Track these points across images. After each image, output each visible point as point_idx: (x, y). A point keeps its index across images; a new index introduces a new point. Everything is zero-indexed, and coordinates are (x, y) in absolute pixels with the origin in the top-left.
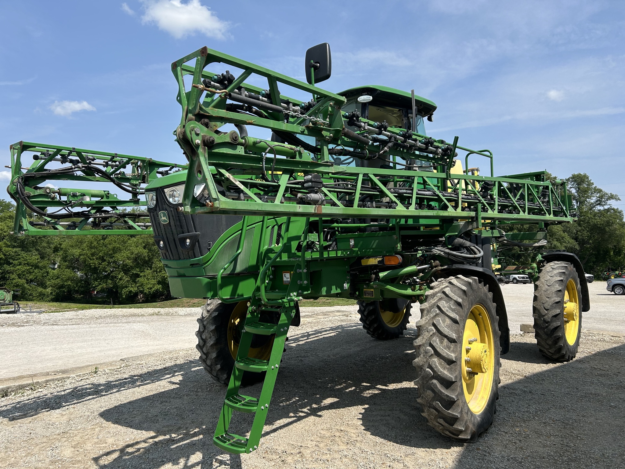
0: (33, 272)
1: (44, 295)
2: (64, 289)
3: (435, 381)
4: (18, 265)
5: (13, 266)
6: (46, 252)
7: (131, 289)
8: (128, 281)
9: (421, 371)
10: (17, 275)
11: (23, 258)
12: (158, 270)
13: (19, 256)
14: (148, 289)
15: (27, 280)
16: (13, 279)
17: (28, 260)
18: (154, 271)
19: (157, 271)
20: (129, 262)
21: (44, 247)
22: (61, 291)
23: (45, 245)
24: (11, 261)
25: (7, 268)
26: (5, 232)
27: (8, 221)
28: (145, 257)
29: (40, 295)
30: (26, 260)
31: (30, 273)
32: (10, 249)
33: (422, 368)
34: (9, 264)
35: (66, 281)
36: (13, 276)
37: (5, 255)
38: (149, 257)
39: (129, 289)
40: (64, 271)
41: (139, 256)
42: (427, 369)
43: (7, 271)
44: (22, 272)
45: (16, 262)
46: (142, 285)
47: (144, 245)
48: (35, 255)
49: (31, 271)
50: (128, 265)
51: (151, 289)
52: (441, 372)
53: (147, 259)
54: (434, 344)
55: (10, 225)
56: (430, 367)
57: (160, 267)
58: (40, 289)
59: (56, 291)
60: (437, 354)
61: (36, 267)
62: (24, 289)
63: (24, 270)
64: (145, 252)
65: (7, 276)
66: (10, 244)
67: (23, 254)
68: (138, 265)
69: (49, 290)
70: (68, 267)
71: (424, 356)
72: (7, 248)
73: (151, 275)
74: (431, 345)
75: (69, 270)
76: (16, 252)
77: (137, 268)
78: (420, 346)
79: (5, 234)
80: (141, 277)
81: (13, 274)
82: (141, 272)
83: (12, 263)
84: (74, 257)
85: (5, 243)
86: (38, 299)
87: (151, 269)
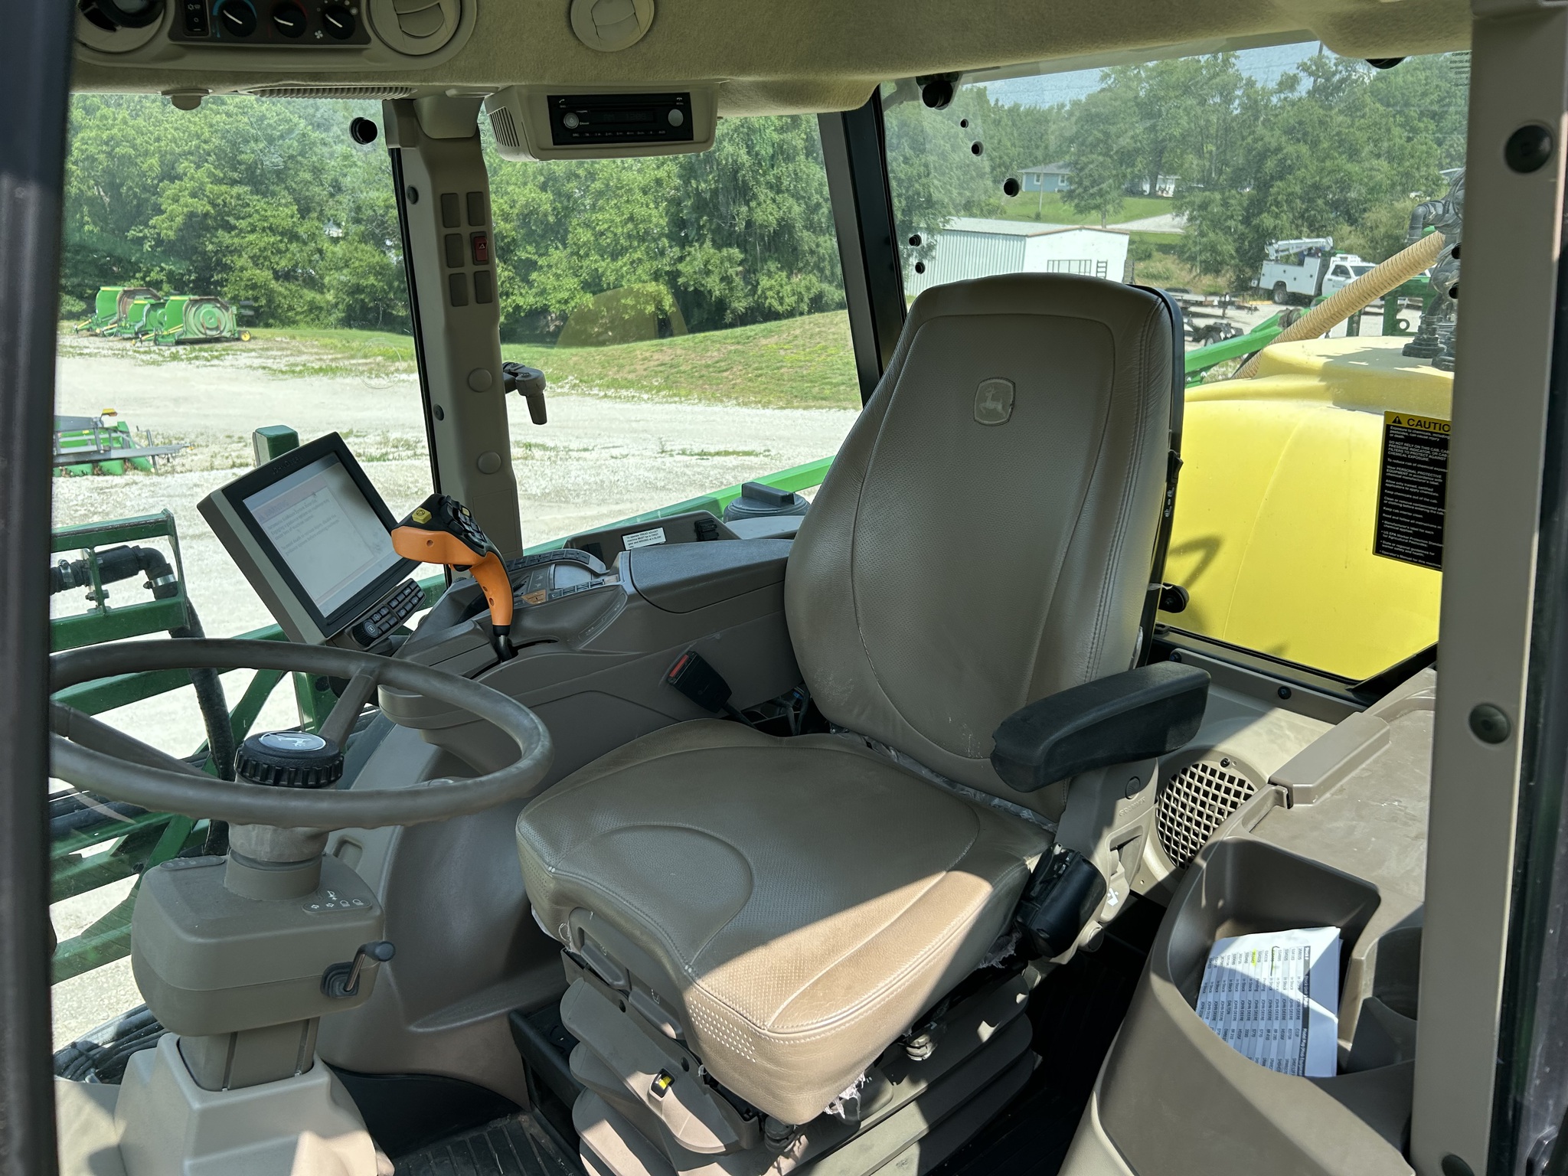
0: (287, 250)
1: (321, 308)
2: (363, 296)
4: (249, 232)
5: (237, 236)
6: (314, 196)
7: (520, 301)
8: (511, 279)
10: (251, 258)
11: (257, 211)
12: (582, 252)
13: (248, 209)
14: (559, 302)
15: (275, 272)
16: (242, 269)
17: (271, 220)
18: (572, 254)
19: (577, 254)
20: (508, 226)
21: (307, 183)
22: (356, 301)
23: (308, 176)
24: (232, 220)
25: (225, 238)
26: (206, 142)
27: (211, 109)
28: (546, 215)
29: (310, 311)
30: (265, 219)
31: (279, 251)
32: (224, 188)
34: (230, 228)
35: (364, 275)
36: (240, 263)
37: (214, 205)
38: (557, 216)
39: (514, 301)
40: (356, 249)
41: (531, 213)
43: (227, 247)
44: (260, 250)
45: (242, 224)
46: (543, 292)
47: (542, 179)
48: (286, 205)
49: (282, 246)
50: (506, 237)
51: (566, 302)
53: (551, 219)
55: (214, 122)
57: (585, 244)
58: (309, 295)
59: (344, 300)
61: (294, 237)
62: (270, 295)
63: (262, 245)
64: (545, 201)
65: (227, 260)
66: (221, 175)
67: (257, 202)
68: (530, 237)
69: (330, 297)
70: (364, 238)
72: (216, 188)
73: (564, 264)
75: (368, 248)
76: (238, 197)
77: (530, 244)
79: (206, 147)
80: (541, 267)
81: (240, 256)
82: (541, 255)
83: (234, 228)
84: (374, 211)
85: (210, 174)
86: (308, 319)
87: (565, 248)
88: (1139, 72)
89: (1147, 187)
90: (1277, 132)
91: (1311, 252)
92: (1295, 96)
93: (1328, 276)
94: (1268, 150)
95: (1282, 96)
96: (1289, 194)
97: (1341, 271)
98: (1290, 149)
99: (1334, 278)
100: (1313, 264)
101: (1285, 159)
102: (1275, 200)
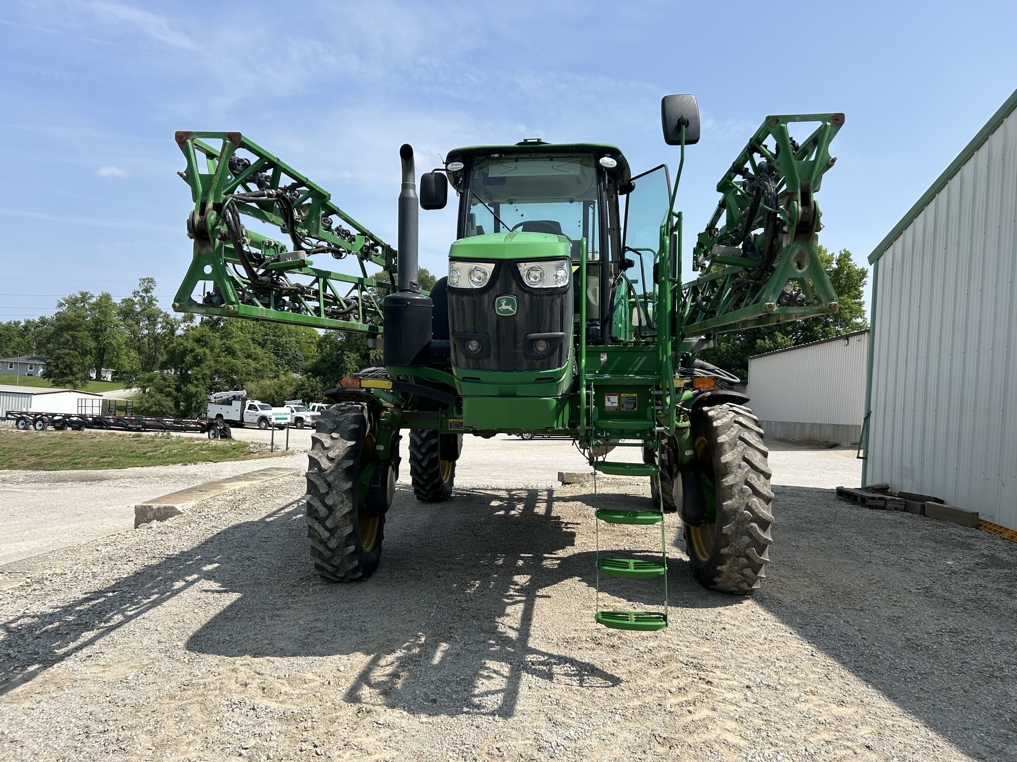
3: (755, 525)
9: (735, 515)
33: (736, 511)
42: (746, 512)
52: (762, 513)
54: (753, 482)
56: (749, 508)
60: (756, 493)
71: (740, 496)
74: (747, 483)
78: (732, 485)
88: (84, 305)
89: (94, 375)
90: (190, 341)
91: (235, 398)
92: (193, 325)
93: (246, 410)
94: (187, 350)
95: (186, 324)
96: (204, 374)
97: (252, 407)
98: (199, 350)
99: (250, 411)
100: (237, 404)
101: (197, 356)
102: (196, 377)
